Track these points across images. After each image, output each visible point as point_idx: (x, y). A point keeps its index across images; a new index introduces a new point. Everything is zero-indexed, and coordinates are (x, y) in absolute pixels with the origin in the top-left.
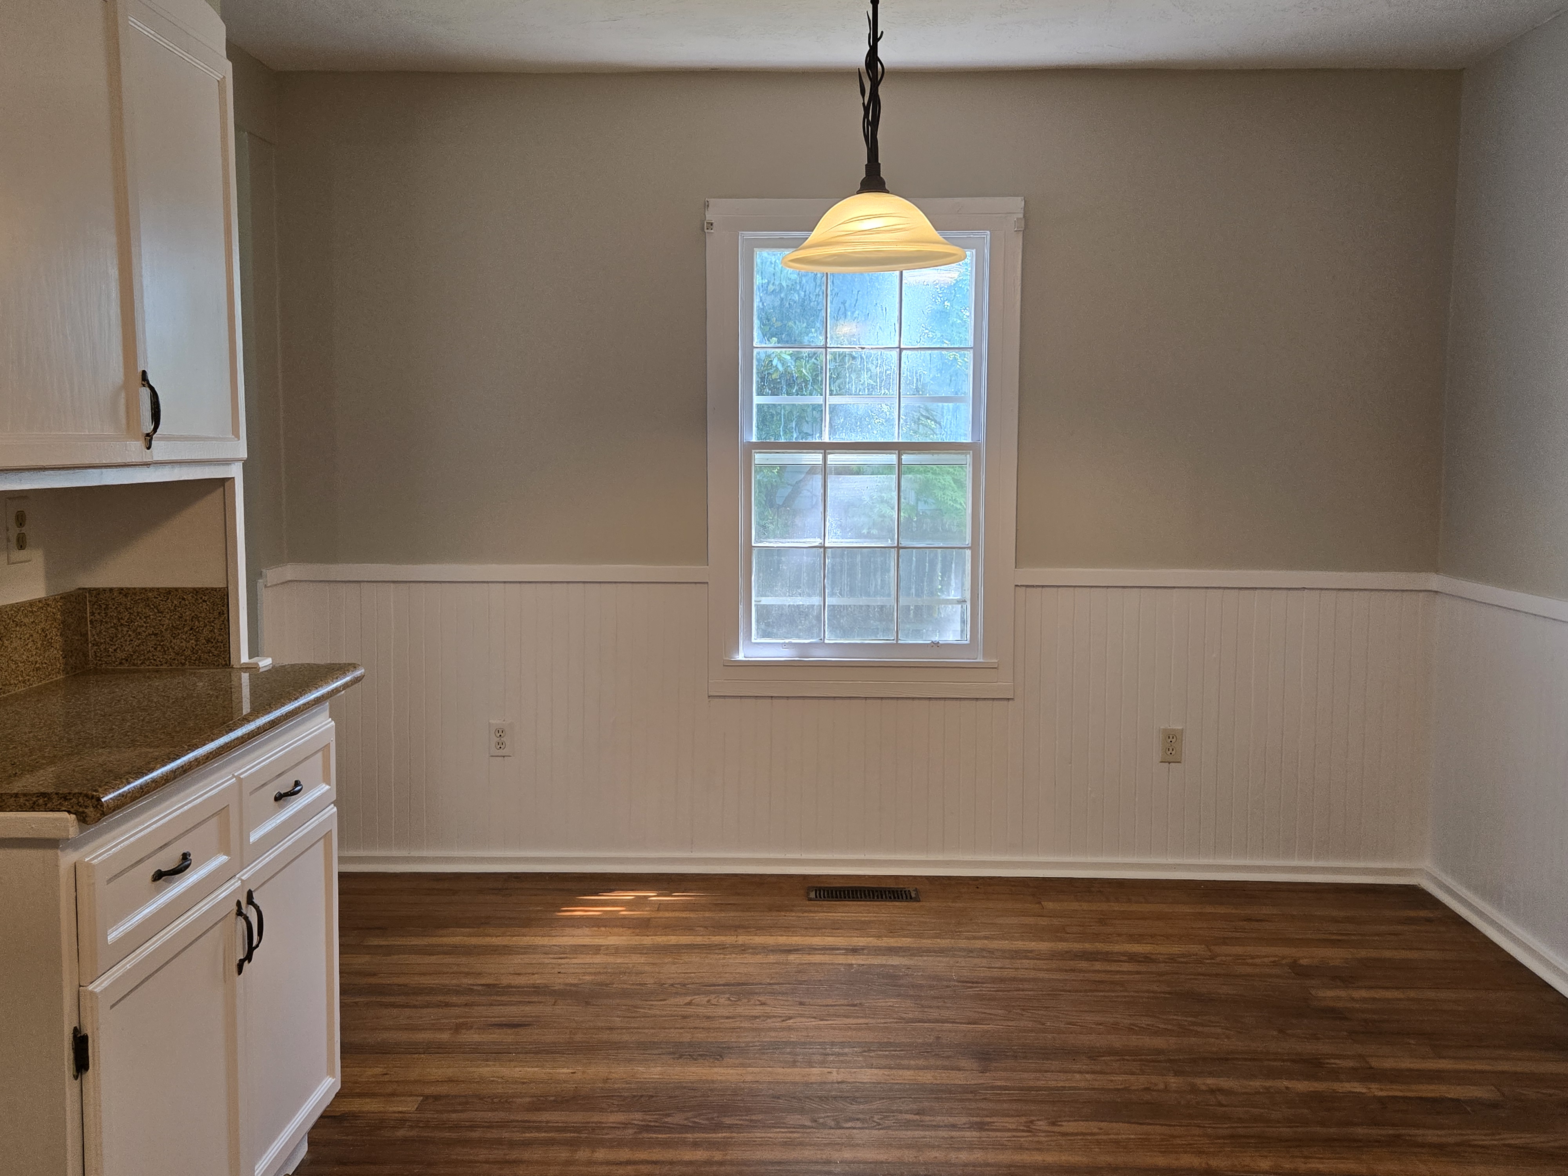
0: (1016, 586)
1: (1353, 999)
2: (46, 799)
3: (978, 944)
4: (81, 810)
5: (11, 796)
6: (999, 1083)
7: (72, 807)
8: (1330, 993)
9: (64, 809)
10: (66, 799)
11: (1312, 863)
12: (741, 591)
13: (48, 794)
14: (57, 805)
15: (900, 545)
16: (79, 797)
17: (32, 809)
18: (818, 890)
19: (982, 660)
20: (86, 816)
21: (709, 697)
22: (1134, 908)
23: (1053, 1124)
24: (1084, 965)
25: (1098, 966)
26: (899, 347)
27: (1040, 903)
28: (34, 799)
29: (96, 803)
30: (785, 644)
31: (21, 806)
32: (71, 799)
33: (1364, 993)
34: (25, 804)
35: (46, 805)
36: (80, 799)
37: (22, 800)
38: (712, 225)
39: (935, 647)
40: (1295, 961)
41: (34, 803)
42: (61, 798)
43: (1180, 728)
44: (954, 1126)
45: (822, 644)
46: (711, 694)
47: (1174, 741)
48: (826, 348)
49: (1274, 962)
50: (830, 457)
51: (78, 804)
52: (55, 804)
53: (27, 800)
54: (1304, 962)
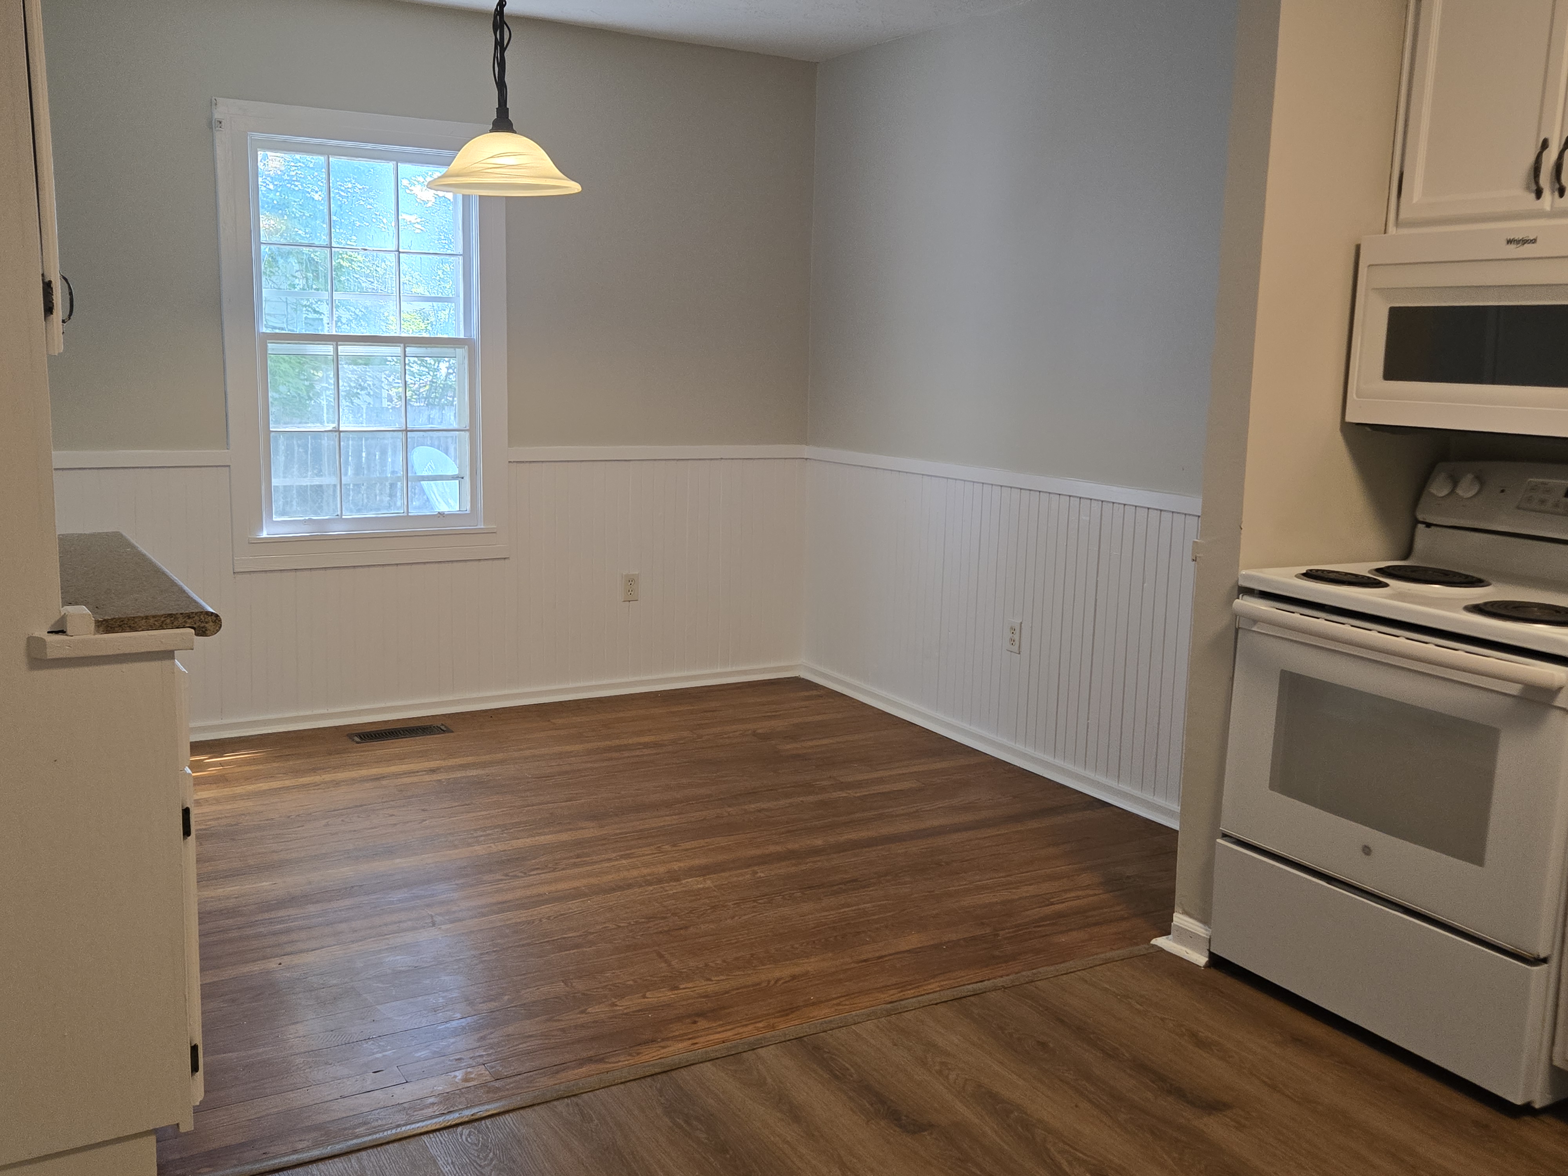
0: (510, 462)
1: (805, 748)
2: (172, 619)
3: (527, 753)
4: (203, 625)
5: (142, 618)
6: (618, 831)
7: (195, 623)
8: (788, 747)
9: (188, 625)
10: (189, 618)
11: (729, 669)
12: (263, 472)
13: (174, 614)
14: (181, 623)
15: (408, 429)
16: (200, 615)
17: (161, 627)
18: (359, 735)
19: (482, 527)
20: (206, 630)
21: (234, 573)
22: (621, 715)
23: (674, 846)
24: (615, 755)
25: (626, 754)
26: (398, 251)
27: (549, 721)
28: (163, 619)
29: (215, 619)
30: (305, 521)
31: (151, 626)
32: (194, 617)
33: (810, 743)
34: (154, 624)
35: (173, 623)
36: (202, 617)
37: (152, 621)
38: (220, 123)
39: (441, 517)
40: (754, 732)
41: (163, 622)
42: (185, 617)
43: (637, 573)
44: (610, 860)
45: (339, 519)
46: (236, 570)
47: (632, 583)
48: (331, 247)
49: (741, 734)
50: (340, 348)
51: (200, 620)
52: (180, 622)
53: (156, 621)
54: (760, 731)
